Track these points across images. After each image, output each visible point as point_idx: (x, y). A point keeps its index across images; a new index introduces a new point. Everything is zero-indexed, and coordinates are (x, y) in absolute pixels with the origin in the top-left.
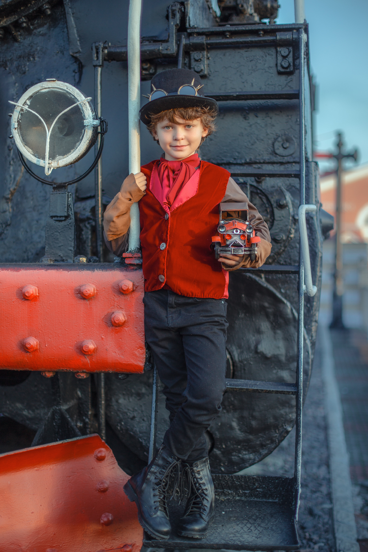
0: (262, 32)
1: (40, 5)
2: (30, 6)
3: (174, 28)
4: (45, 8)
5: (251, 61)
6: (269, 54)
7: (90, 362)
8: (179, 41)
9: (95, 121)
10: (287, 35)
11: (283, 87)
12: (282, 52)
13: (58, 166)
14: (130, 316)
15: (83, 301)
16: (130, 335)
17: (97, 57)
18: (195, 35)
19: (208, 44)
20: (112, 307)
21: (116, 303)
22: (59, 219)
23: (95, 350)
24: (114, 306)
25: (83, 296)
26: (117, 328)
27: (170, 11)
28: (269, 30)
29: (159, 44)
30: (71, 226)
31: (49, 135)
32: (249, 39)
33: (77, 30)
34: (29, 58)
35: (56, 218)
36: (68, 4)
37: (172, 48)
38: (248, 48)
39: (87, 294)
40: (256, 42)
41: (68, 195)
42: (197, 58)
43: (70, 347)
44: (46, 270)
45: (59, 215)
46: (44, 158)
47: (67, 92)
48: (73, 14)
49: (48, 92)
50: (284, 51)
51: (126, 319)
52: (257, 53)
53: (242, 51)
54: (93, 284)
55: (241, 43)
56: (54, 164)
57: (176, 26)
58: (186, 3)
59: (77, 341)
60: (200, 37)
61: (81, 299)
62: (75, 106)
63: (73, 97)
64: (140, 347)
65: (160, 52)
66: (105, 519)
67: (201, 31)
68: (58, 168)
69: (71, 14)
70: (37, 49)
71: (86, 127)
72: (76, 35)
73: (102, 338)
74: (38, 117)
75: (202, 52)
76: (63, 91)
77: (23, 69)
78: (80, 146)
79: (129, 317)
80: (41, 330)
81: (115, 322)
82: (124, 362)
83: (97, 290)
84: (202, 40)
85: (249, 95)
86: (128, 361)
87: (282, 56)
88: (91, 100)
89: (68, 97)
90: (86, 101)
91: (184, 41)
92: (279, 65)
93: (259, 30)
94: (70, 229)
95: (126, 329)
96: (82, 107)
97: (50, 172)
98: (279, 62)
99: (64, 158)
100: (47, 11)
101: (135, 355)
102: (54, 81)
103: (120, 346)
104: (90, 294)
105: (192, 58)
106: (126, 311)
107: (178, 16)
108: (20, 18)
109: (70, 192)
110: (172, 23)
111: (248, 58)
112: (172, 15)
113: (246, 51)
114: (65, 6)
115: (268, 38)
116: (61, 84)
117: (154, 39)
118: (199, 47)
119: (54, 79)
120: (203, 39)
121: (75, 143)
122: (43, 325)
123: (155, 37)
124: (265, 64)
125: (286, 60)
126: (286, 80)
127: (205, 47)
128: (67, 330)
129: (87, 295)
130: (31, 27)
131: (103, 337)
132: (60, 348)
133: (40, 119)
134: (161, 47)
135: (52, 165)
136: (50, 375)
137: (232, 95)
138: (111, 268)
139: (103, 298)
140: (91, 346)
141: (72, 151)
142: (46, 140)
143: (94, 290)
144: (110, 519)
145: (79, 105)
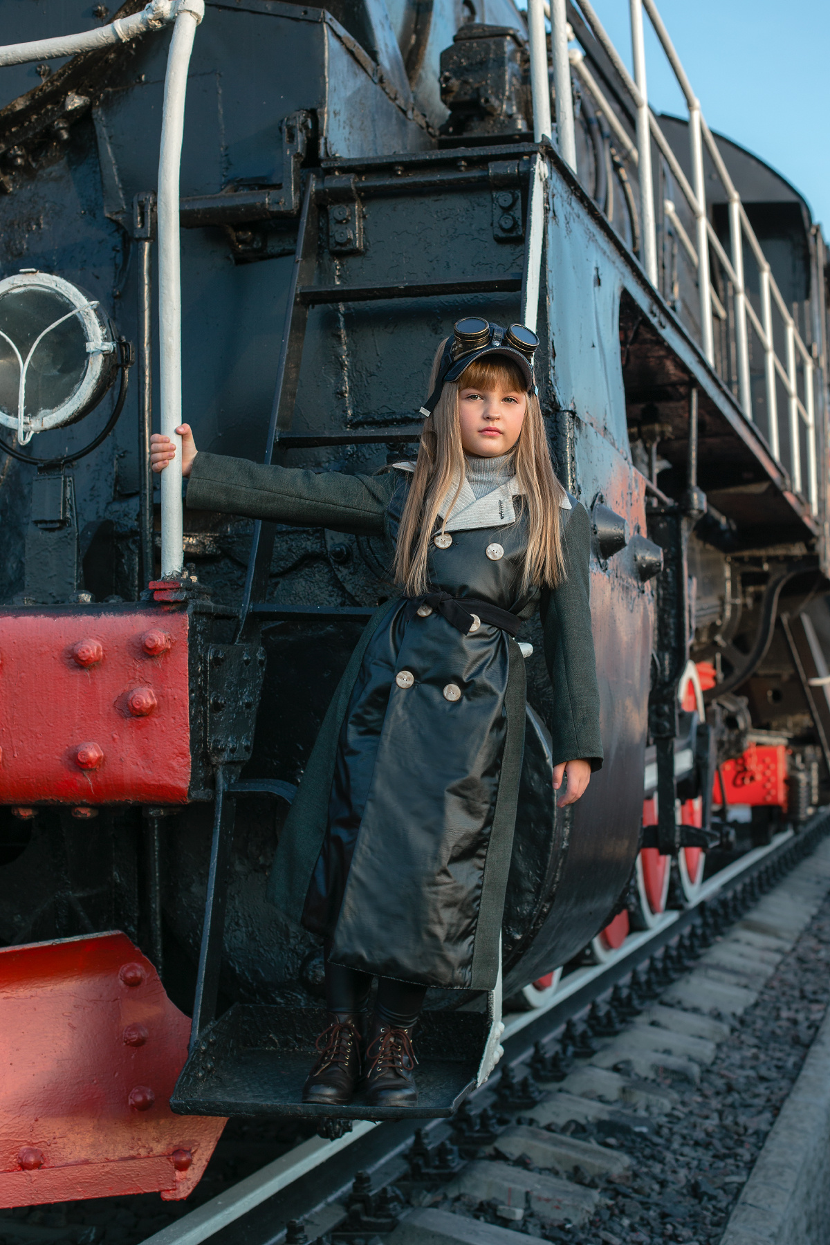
0: (463, 163)
1: (48, 122)
2: (28, 125)
3: (292, 160)
4: (56, 128)
5: (444, 219)
6: (479, 205)
7: (94, 783)
8: (302, 186)
9: (106, 343)
10: (507, 167)
11: (507, 268)
12: (500, 200)
13: (42, 428)
14: (163, 696)
15: (79, 671)
16: (162, 731)
17: (143, 221)
18: (337, 173)
19: (359, 190)
20: (131, 681)
21: (138, 674)
22: (50, 526)
23: (101, 761)
24: (134, 678)
25: (80, 663)
26: (141, 720)
27: (285, 129)
28: (475, 159)
29: (265, 193)
30: (71, 539)
31: (25, 372)
32: (438, 177)
33: (118, 170)
34: (29, 225)
35: (43, 526)
36: (101, 119)
37: (289, 199)
38: (440, 195)
39: (84, 657)
40: (450, 182)
41: (65, 482)
42: (340, 218)
43: (57, 757)
44: (16, 617)
45: (47, 518)
46: (16, 415)
47: (58, 293)
48: (110, 138)
49: (24, 293)
50: (504, 198)
51: (156, 702)
52: (457, 204)
53: (429, 201)
54: (97, 639)
55: (423, 185)
56: (36, 425)
57: (295, 157)
58: (319, 110)
59: (70, 745)
60: (345, 177)
61: (76, 667)
62: (69, 318)
63: (67, 302)
64: (181, 754)
65: (265, 209)
66: (139, 1099)
67: (346, 165)
68: (44, 431)
69: (107, 138)
70: (44, 208)
71: (91, 356)
72: (116, 179)
73: (114, 739)
74: (4, 339)
75: (350, 205)
76: (50, 291)
77: (18, 246)
78: (80, 390)
79: (161, 698)
80: (6, 727)
81: (134, 708)
82: (153, 782)
83: (104, 651)
84: (350, 181)
85: (428, 286)
86: (159, 780)
87: (502, 208)
88: (98, 306)
89: (59, 301)
90: (89, 309)
91: (313, 186)
92: (496, 224)
93: (457, 159)
94: (69, 544)
95: (155, 720)
96: (83, 319)
97: (28, 439)
98: (496, 219)
99: (53, 413)
100: (61, 134)
101: (172, 768)
102: (33, 272)
103: (145, 753)
104: (90, 658)
105: (331, 217)
106: (155, 688)
107: (300, 137)
108: (9, 150)
109: (69, 477)
110: (288, 153)
111: (439, 214)
112: (289, 137)
113: (437, 200)
114: (95, 122)
115: (476, 173)
116: (46, 278)
117: (261, 182)
118: (344, 197)
119: (34, 270)
120: (349, 179)
121: (73, 386)
122: (9, 718)
123: (263, 178)
124: (471, 225)
125: (510, 215)
126: (512, 254)
127: (356, 196)
128: (51, 725)
129: (84, 659)
130: (34, 165)
131: (115, 736)
132: (39, 760)
133: (8, 344)
134: (267, 199)
135: (32, 426)
136: (27, 814)
137: (397, 287)
138: (131, 610)
139: (116, 665)
140: (93, 753)
141: (67, 399)
142: (19, 380)
143: (98, 650)
144: (149, 1097)
145: (78, 315)
